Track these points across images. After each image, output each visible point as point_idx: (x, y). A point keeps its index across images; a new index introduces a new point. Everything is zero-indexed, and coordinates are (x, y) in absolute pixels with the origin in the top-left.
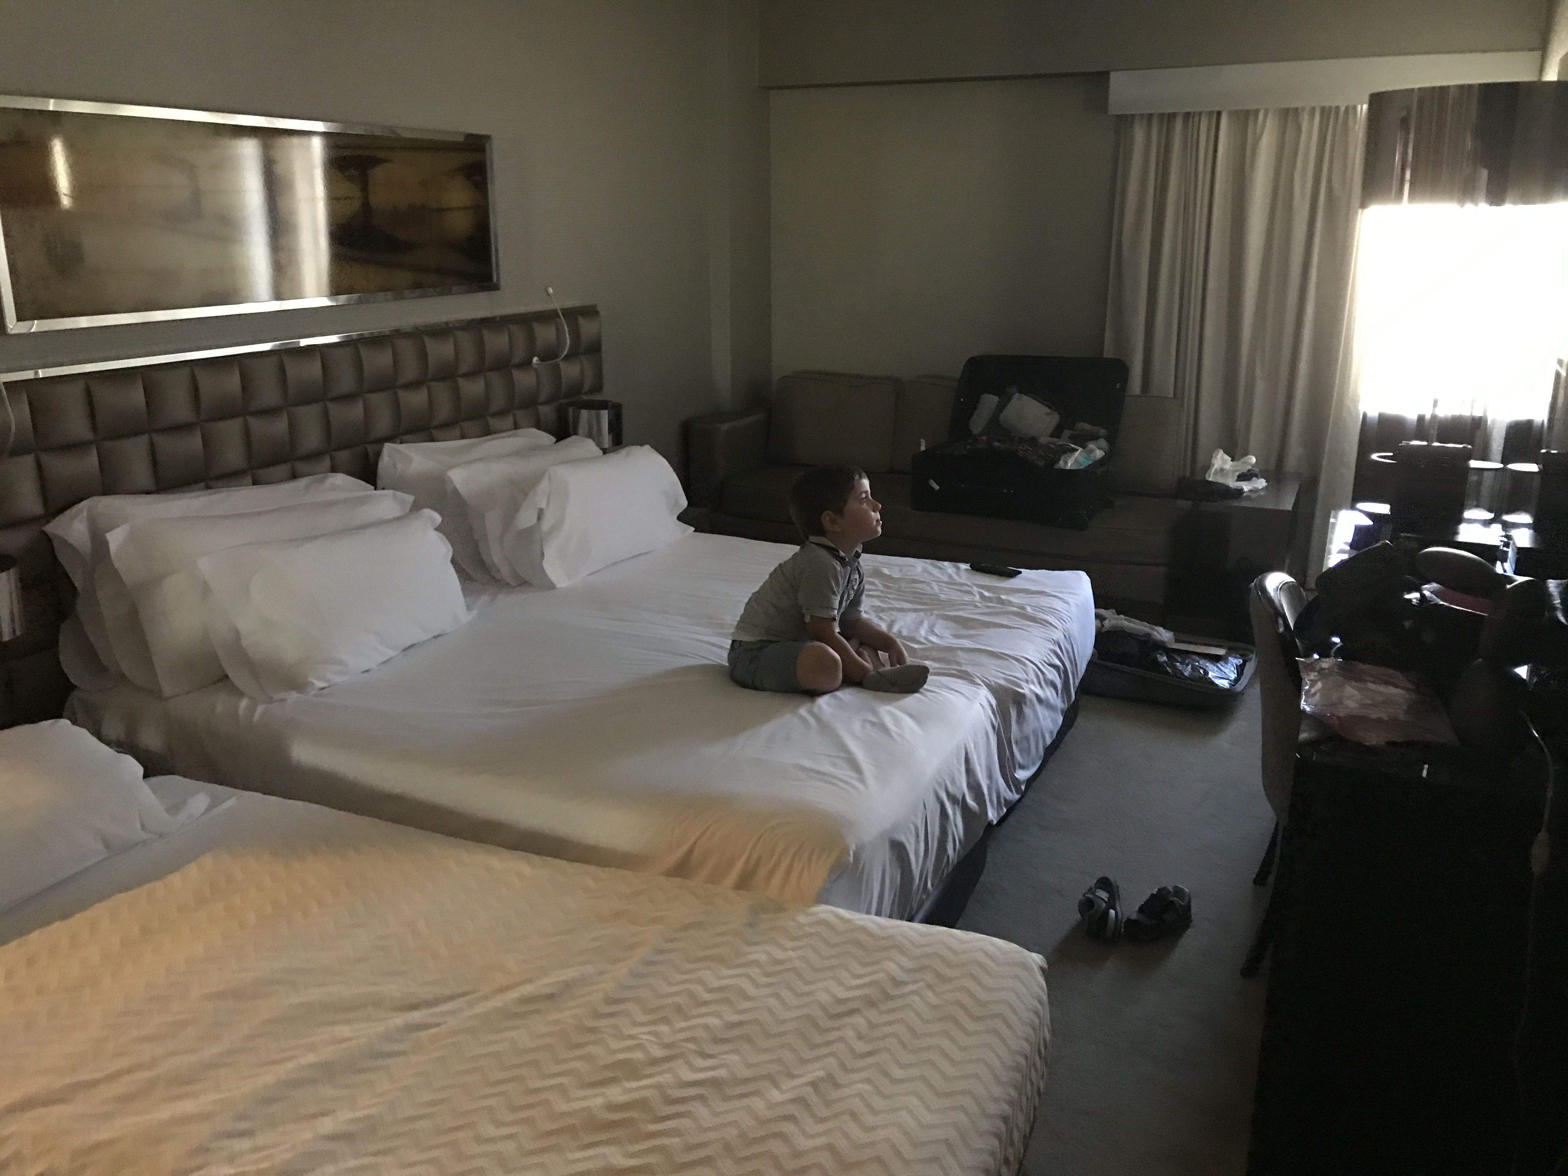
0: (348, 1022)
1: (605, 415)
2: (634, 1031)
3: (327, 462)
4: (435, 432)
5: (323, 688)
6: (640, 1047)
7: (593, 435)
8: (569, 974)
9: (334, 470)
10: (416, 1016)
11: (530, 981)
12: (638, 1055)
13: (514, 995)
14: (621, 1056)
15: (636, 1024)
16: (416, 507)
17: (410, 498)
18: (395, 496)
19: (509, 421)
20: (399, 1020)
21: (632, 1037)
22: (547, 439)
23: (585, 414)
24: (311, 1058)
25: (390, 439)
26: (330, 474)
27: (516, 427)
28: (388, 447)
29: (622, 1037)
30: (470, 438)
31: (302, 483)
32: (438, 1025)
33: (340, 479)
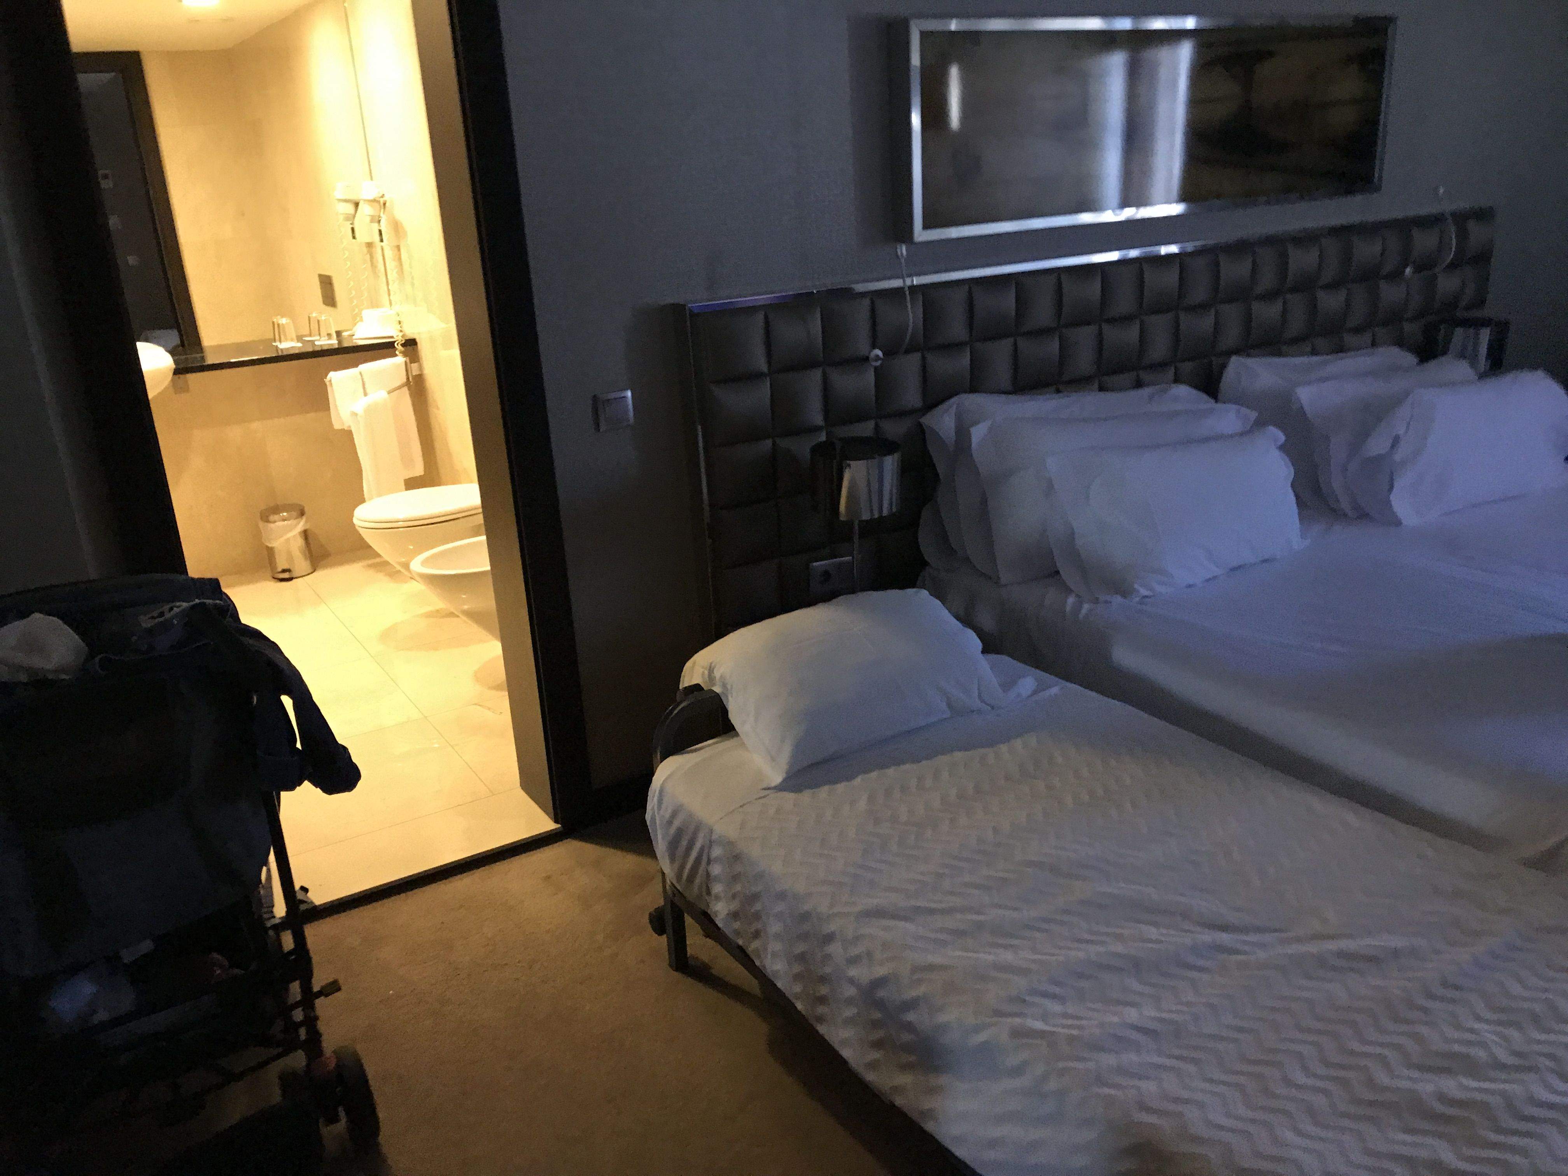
0: (1155, 924)
1: (1485, 335)
2: (1477, 1026)
3: (1171, 372)
4: (1284, 348)
5: (1146, 597)
6: (1483, 1045)
7: (1467, 355)
8: (1397, 942)
9: (1177, 380)
10: (1225, 938)
11: (1350, 936)
12: (1480, 1054)
13: (1332, 946)
14: (1456, 1048)
15: (1478, 1018)
16: (1260, 424)
17: (1253, 415)
18: (1238, 411)
19: (1367, 337)
20: (1207, 937)
21: (1472, 1031)
22: (1410, 359)
23: (1459, 332)
24: (1119, 948)
25: (1237, 352)
26: (1173, 385)
27: (1374, 344)
28: (1235, 361)
29: (1458, 1027)
30: (1322, 354)
31: (1146, 391)
32: (1245, 953)
33: (1183, 390)
